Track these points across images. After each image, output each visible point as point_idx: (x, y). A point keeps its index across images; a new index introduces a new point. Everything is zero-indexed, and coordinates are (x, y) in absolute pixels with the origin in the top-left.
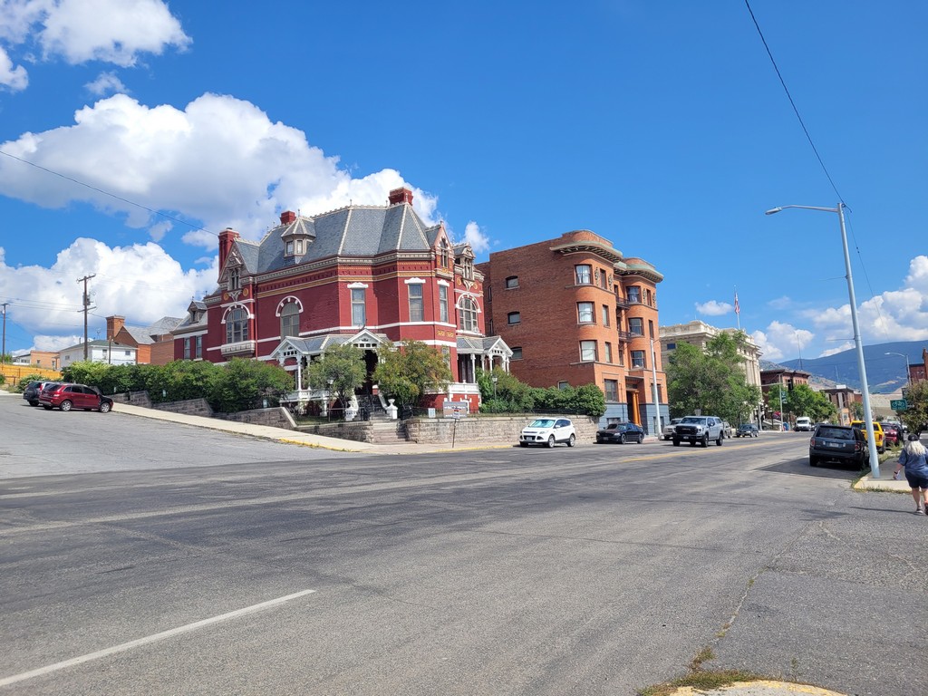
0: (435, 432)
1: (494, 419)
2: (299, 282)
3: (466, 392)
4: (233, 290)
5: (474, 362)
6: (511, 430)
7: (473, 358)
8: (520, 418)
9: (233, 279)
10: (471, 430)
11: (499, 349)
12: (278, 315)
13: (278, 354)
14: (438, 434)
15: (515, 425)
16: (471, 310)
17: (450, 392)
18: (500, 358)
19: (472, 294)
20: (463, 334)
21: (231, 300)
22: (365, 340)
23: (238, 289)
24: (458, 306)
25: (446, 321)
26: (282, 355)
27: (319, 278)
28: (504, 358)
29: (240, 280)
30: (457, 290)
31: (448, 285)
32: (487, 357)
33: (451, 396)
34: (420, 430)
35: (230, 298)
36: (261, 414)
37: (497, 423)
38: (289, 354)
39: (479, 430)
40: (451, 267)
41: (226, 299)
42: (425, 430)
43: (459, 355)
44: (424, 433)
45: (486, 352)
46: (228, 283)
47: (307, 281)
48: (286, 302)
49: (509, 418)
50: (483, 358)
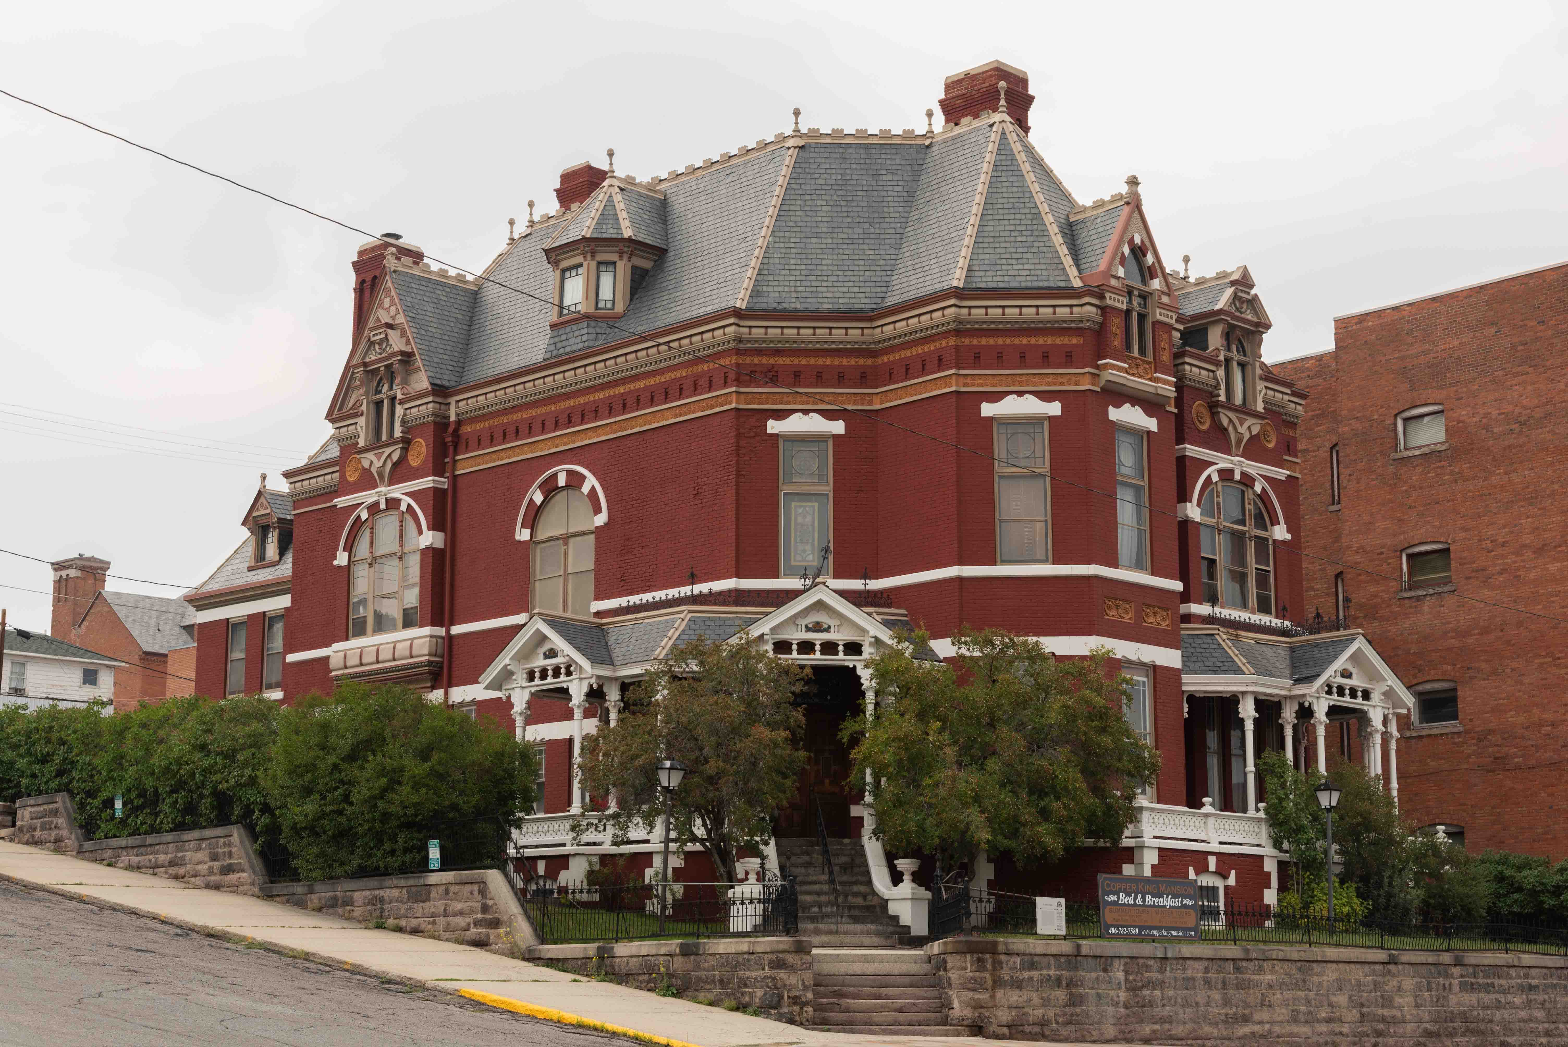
0: (1061, 995)
1: (1317, 952)
2: (596, 414)
3: (1214, 847)
4: (376, 444)
5: (1249, 726)
6: (1387, 1002)
7: (1248, 711)
8: (1431, 958)
9: (379, 404)
10: (1216, 995)
11: (1354, 682)
12: (523, 535)
13: (507, 674)
14: (1075, 1001)
15: (1408, 984)
16: (1249, 528)
17: (1148, 841)
18: (1362, 717)
19: (1253, 468)
20: (1211, 620)
21: (367, 481)
22: (818, 627)
23: (392, 442)
24: (1193, 511)
25: (1138, 566)
26: (520, 678)
27: (667, 398)
28: (1376, 717)
29: (399, 410)
30: (1192, 450)
31: (1152, 424)
32: (1305, 713)
33: (1150, 858)
34: (997, 983)
35: (367, 472)
36: (422, 895)
37: (1330, 974)
38: (544, 675)
39: (1254, 997)
40: (1165, 357)
41: (352, 478)
42: (1018, 985)
43: (1192, 698)
44: (1016, 997)
45: (1300, 690)
46: (362, 421)
47: (625, 408)
48: (550, 489)
49: (1380, 955)
50: (1289, 714)
